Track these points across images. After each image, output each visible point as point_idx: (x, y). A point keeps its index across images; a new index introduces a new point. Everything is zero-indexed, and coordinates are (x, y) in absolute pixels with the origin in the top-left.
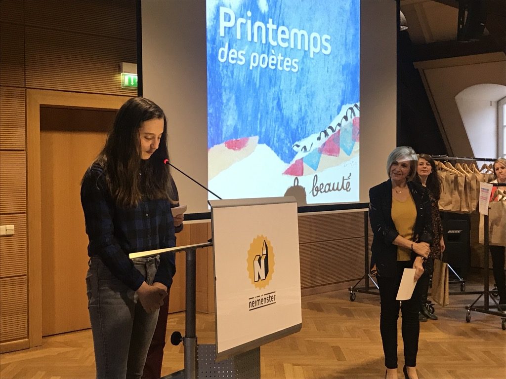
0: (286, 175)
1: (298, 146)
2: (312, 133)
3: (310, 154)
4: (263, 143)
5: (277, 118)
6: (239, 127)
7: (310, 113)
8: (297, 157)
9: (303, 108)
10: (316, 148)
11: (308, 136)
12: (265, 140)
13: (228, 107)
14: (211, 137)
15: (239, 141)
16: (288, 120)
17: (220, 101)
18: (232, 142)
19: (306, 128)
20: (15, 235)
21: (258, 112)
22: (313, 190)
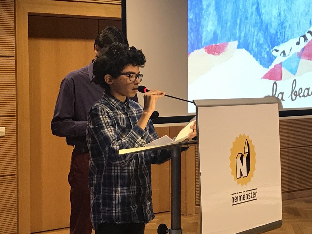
0: (265, 80)
1: (277, 51)
2: (291, 38)
3: (289, 58)
4: (241, 48)
5: (256, 23)
6: (219, 32)
7: (289, 17)
8: (276, 62)
9: (282, 13)
10: (295, 53)
11: (287, 41)
12: (244, 45)
13: (208, 13)
14: (191, 42)
15: (218, 46)
16: (267, 24)
17: (201, 6)
18: (212, 46)
19: (285, 33)
20: (6, 137)
21: (237, 18)
22: (291, 95)
